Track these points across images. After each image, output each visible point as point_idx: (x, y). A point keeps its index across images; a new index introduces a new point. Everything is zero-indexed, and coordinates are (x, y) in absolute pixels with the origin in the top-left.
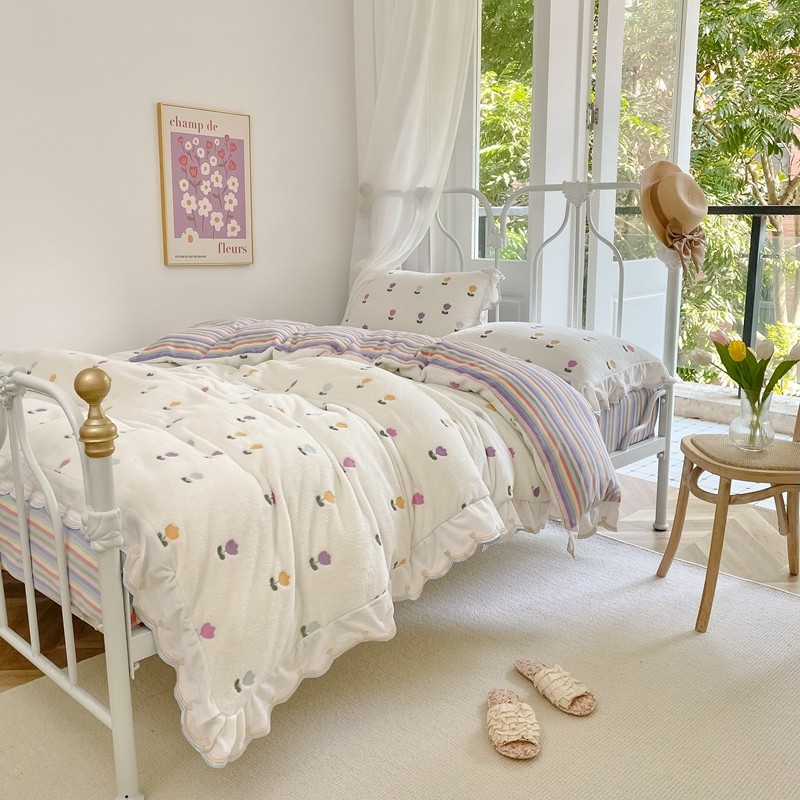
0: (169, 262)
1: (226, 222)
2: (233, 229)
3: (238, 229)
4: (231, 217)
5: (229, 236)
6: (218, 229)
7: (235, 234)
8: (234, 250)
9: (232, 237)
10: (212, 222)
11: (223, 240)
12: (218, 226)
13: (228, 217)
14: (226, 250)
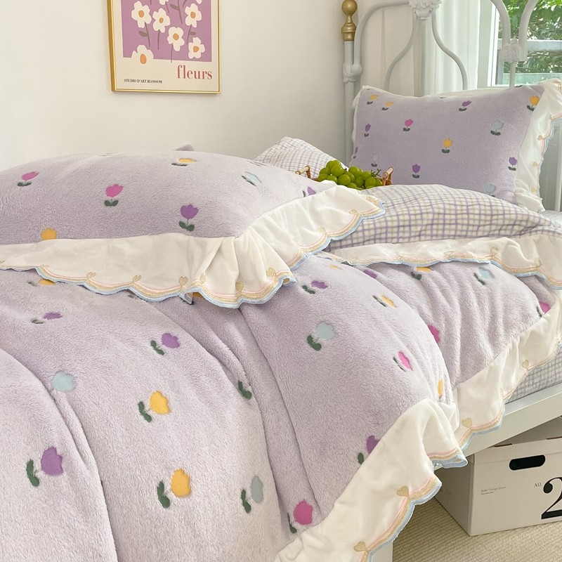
0: (117, 87)
1: (188, 39)
2: (196, 49)
3: (202, 49)
4: (194, 34)
5: (190, 58)
6: (177, 48)
7: (198, 55)
8: (198, 75)
9: (194, 59)
10: (170, 40)
11: (182, 63)
12: (178, 45)
13: (190, 34)
14: (187, 75)
